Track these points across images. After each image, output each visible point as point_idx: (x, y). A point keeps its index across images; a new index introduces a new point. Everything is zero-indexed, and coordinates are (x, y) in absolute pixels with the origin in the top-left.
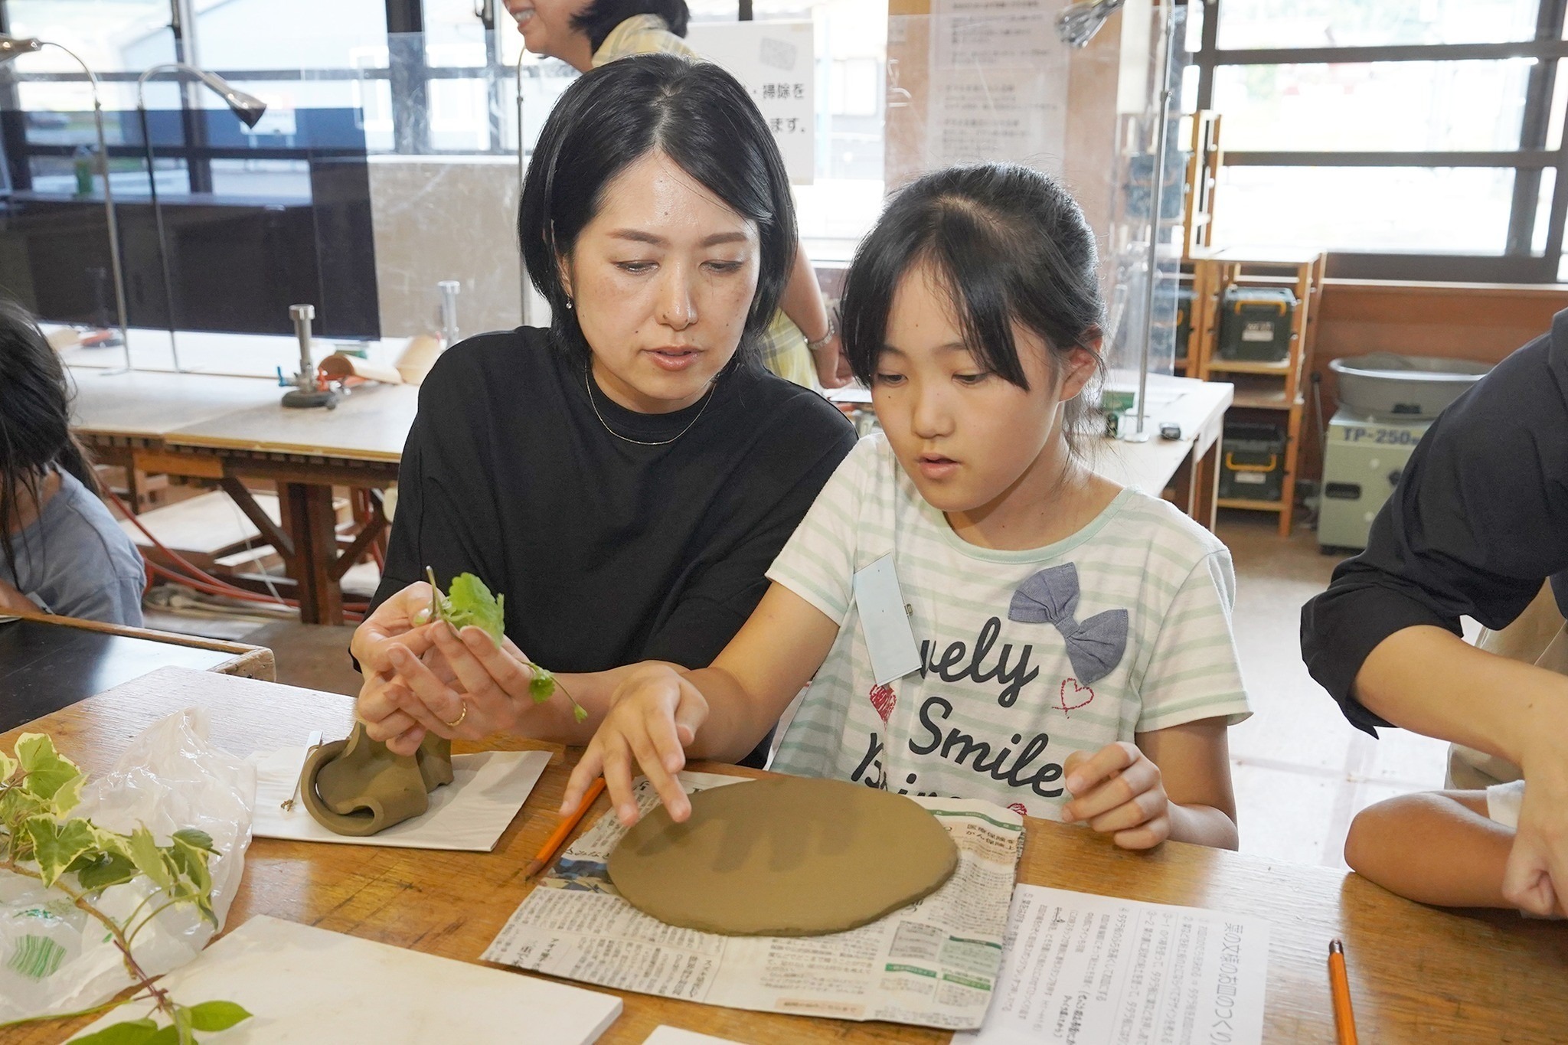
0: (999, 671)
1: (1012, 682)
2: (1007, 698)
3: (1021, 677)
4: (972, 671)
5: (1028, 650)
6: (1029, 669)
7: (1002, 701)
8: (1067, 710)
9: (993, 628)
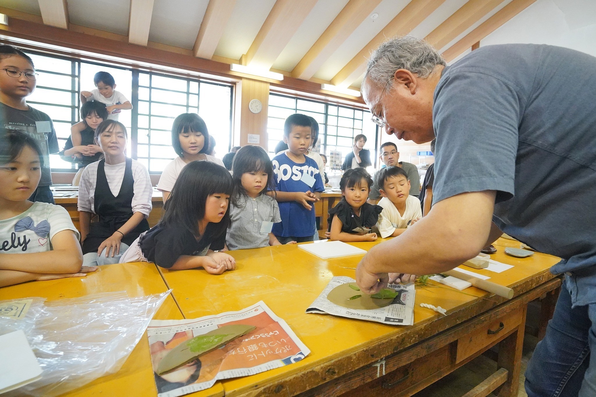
0: (19, 244)
1: (24, 245)
2: (24, 249)
3: (26, 243)
4: (13, 246)
5: (25, 237)
6: (27, 240)
7: (23, 250)
8: (42, 245)
9: (14, 234)
